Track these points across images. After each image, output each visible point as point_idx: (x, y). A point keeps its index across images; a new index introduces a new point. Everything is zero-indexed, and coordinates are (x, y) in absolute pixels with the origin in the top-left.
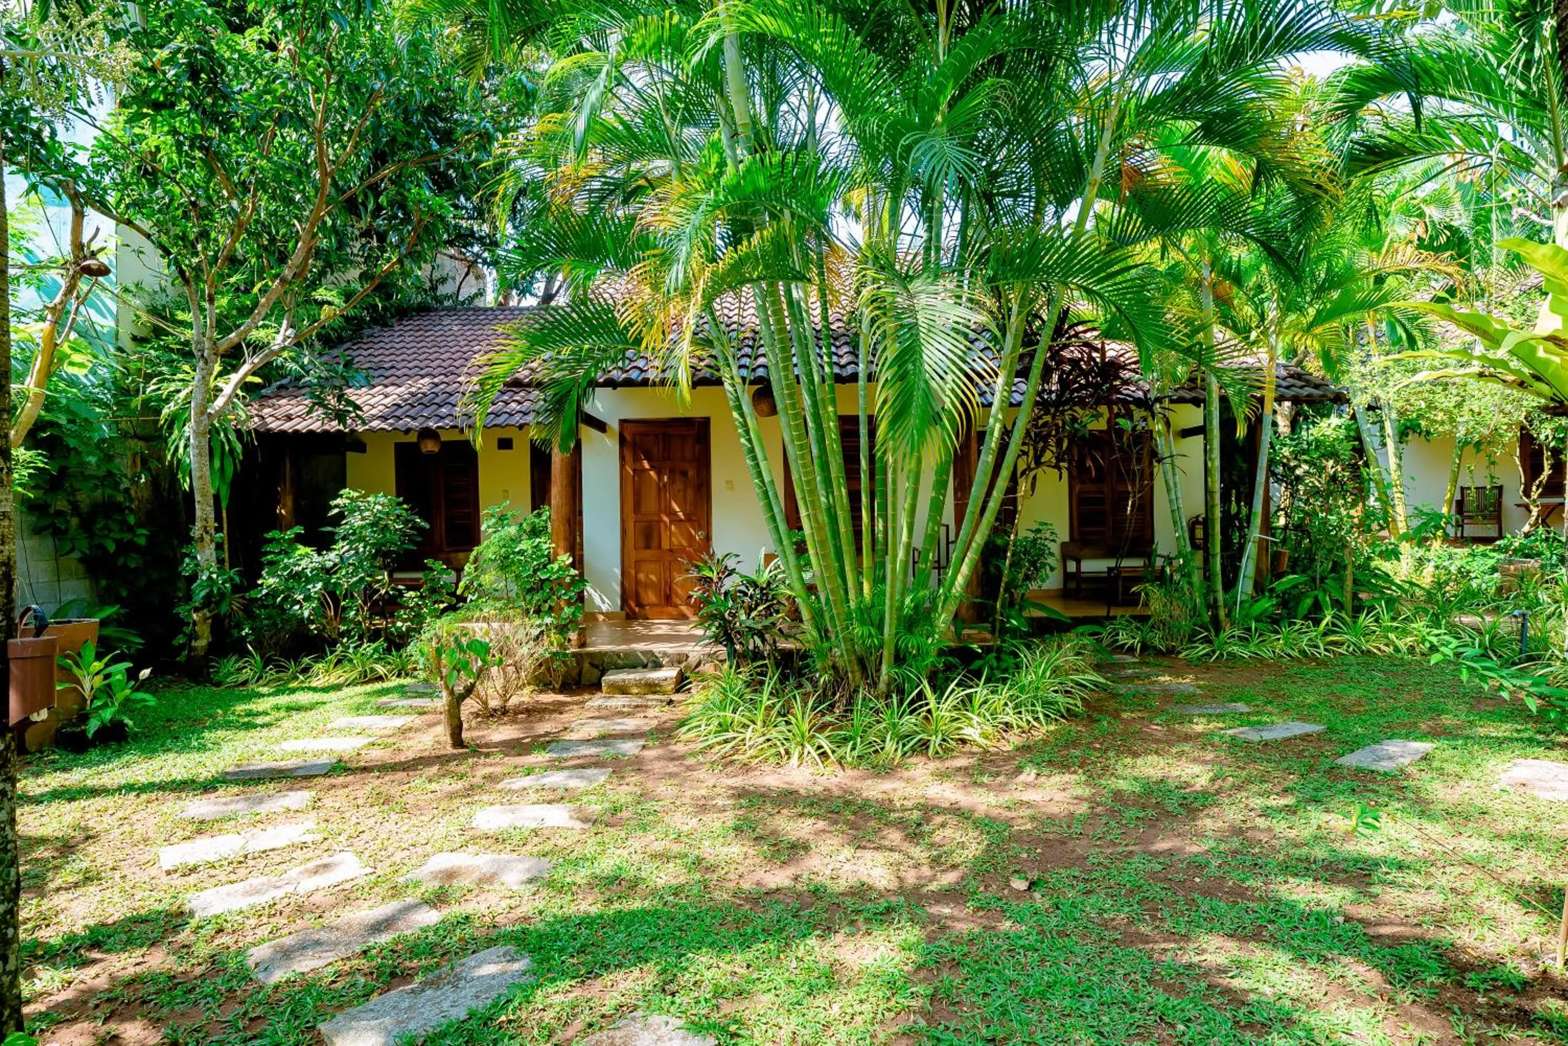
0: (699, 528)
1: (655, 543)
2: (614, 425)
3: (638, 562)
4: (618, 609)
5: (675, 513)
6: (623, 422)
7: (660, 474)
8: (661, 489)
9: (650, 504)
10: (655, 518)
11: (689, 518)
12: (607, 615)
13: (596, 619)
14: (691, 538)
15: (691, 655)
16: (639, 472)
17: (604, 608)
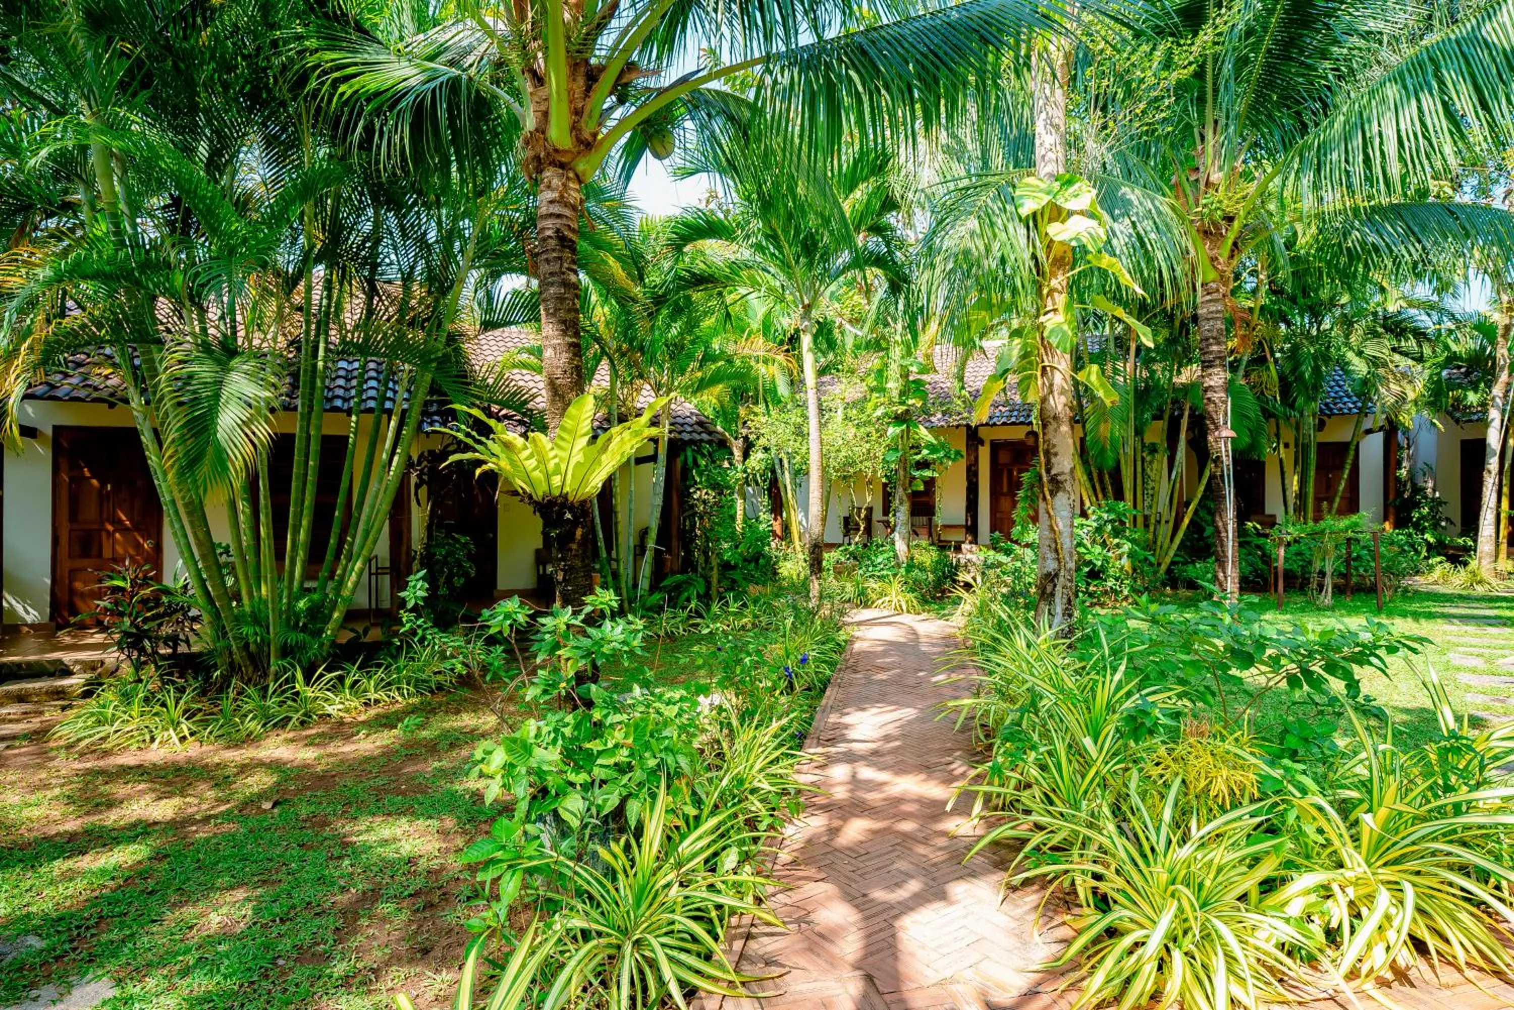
0: (147, 536)
1: (94, 552)
2: (49, 432)
3: (73, 572)
4: (46, 619)
5: (120, 521)
6: (56, 428)
7: (103, 484)
8: (102, 497)
9: (90, 511)
10: (95, 527)
11: (137, 527)
12: (32, 626)
13: (20, 631)
14: (138, 546)
15: (107, 661)
16: (78, 481)
17: (29, 619)
